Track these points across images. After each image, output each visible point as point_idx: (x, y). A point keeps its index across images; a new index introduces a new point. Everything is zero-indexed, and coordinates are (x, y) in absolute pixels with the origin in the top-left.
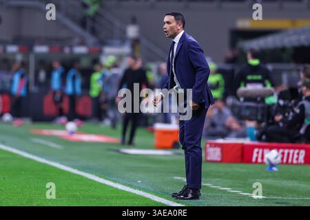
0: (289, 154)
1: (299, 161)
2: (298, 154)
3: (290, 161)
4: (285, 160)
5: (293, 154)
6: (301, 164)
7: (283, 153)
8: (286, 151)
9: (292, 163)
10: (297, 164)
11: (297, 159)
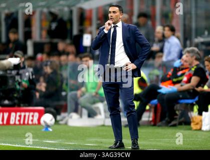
0: (25, 116)
1: (34, 122)
2: (33, 116)
3: (26, 122)
4: (22, 122)
5: (29, 116)
6: (35, 124)
7: (20, 116)
8: (23, 114)
9: (28, 124)
10: (33, 124)
11: (32, 121)
